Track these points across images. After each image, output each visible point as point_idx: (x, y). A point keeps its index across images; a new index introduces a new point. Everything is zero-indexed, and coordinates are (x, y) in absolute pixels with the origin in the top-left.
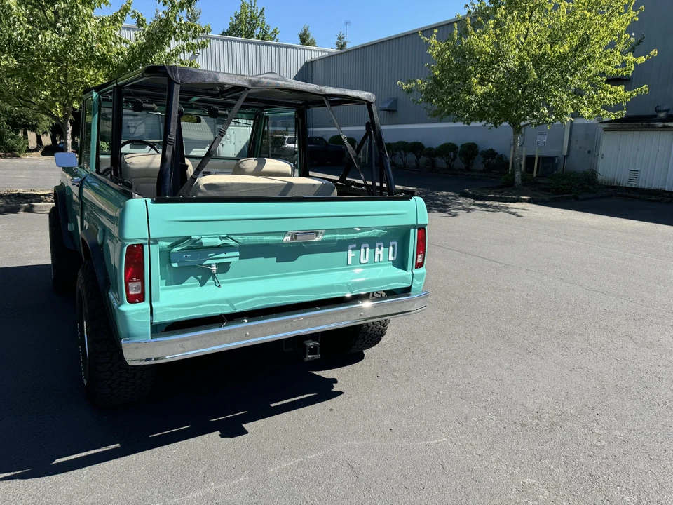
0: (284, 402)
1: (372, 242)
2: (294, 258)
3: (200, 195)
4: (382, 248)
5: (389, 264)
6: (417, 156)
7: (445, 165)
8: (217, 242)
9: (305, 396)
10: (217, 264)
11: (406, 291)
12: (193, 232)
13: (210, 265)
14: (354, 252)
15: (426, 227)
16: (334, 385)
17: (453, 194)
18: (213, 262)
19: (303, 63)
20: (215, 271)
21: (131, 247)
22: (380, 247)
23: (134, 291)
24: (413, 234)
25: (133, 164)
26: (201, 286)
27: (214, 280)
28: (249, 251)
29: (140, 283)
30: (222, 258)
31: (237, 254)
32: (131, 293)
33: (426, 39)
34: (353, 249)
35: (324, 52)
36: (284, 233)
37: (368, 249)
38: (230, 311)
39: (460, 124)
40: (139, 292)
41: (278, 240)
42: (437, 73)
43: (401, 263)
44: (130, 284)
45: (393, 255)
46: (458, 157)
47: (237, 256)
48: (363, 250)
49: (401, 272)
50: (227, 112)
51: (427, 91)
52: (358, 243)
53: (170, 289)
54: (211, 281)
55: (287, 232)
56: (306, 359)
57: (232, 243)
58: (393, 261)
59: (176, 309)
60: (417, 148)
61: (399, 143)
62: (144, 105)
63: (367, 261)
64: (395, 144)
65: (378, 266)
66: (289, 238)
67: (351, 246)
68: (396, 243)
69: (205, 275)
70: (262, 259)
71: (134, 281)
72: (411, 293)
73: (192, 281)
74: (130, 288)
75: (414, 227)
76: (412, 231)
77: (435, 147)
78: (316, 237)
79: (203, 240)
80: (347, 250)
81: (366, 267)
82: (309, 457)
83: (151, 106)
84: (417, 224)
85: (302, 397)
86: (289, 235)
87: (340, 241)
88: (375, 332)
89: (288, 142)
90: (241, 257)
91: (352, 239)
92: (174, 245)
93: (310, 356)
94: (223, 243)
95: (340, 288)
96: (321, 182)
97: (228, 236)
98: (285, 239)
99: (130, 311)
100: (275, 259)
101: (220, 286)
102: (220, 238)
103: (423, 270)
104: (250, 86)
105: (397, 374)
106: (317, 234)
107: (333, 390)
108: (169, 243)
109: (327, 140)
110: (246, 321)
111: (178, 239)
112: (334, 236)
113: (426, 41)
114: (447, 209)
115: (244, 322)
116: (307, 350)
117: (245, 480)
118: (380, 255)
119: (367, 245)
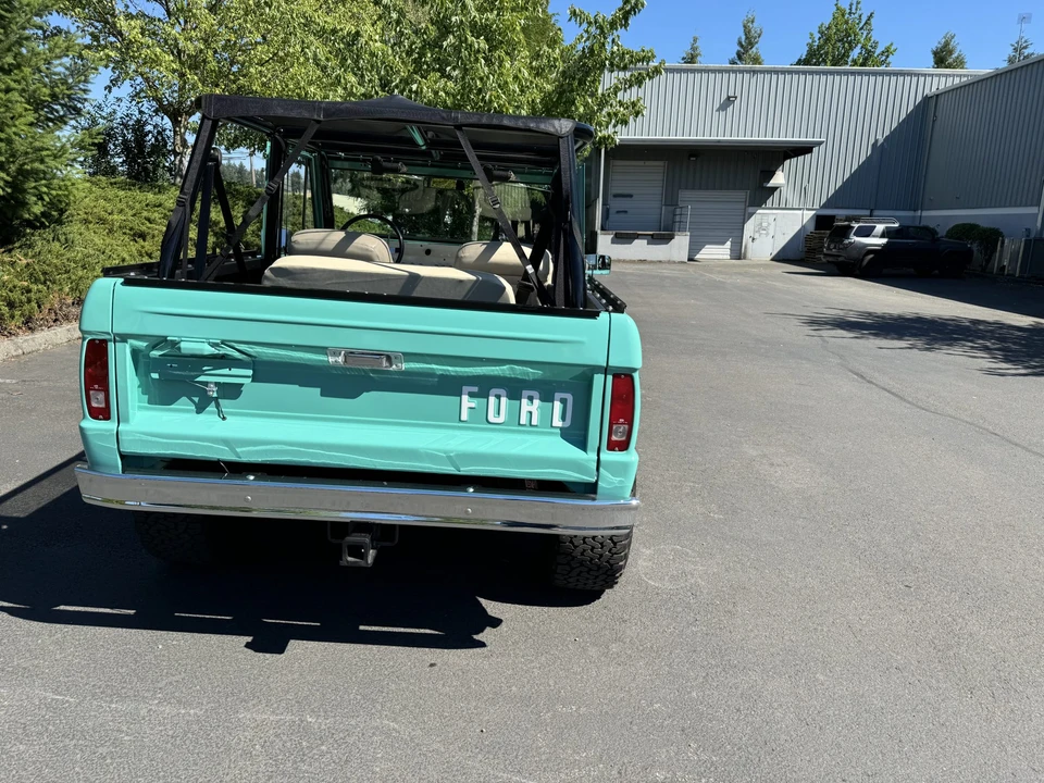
0: (385, 628)
1: (515, 389)
2: (354, 394)
4: (537, 402)
5: (554, 434)
8: (202, 350)
9: (422, 631)
10: (217, 384)
11: (590, 489)
12: (170, 329)
13: (206, 384)
14: (475, 400)
15: (636, 376)
16: (488, 629)
18: (211, 378)
19: (919, 99)
20: (215, 395)
21: (91, 343)
23: (97, 403)
24: (601, 386)
26: (198, 412)
27: (217, 408)
28: (267, 371)
29: (103, 393)
30: (226, 375)
31: (250, 372)
32: (94, 405)
34: (472, 395)
36: (323, 350)
37: (504, 400)
38: (233, 458)
40: (103, 405)
41: (320, 361)
43: (576, 435)
44: (91, 392)
45: (563, 418)
47: (248, 377)
48: (492, 399)
50: (509, 173)
52: (484, 386)
53: (155, 409)
54: (212, 408)
55: (327, 348)
56: (343, 563)
57: (237, 354)
58: (561, 429)
59: (150, 438)
63: (501, 419)
65: (524, 432)
66: (340, 359)
67: (466, 389)
68: (569, 397)
69: (203, 401)
70: (296, 387)
71: (95, 390)
72: (598, 497)
73: (184, 403)
74: (92, 397)
75: (606, 370)
76: (598, 379)
78: (391, 365)
79: (183, 345)
80: (459, 394)
81: (499, 430)
82: (310, 720)
83: (395, 165)
84: (610, 364)
85: (417, 631)
86: (336, 353)
87: (444, 378)
88: (592, 559)
89: (857, 234)
90: (255, 379)
91: (468, 377)
92: (154, 347)
93: (350, 559)
94: (217, 352)
95: (431, 457)
96: (474, 278)
97: (223, 342)
98: (331, 359)
99: (90, 429)
100: (318, 390)
101: (224, 418)
102: (209, 343)
103: (631, 457)
104: (322, 118)
105: (614, 648)
106: (389, 358)
107: (475, 637)
108: (145, 344)
109: (942, 232)
110: (252, 478)
111: (155, 340)
112: (426, 366)
115: (248, 479)
116: (345, 549)
117: (195, 714)
118: (531, 413)
119: (501, 391)
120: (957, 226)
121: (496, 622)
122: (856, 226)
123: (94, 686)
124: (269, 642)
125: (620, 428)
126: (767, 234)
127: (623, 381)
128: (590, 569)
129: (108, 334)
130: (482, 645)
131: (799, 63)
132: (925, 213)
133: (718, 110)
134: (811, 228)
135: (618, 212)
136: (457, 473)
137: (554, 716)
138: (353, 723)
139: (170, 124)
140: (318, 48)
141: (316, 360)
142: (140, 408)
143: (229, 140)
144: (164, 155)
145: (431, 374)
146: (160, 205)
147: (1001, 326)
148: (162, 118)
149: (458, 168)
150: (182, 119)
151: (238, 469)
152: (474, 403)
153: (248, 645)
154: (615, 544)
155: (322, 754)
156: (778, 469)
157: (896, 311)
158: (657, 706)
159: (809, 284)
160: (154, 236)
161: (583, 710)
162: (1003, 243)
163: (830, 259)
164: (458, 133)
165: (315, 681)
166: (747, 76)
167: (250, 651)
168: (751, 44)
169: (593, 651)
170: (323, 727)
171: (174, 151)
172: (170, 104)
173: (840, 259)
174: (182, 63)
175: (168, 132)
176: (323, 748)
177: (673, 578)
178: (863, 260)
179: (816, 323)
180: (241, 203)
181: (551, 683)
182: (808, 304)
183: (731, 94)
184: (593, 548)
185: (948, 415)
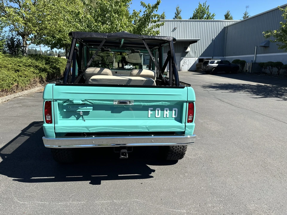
0: (125, 175)
1: (162, 108)
2: (120, 112)
3: (90, 83)
4: (168, 111)
5: (173, 119)
8: (80, 102)
9: (135, 175)
10: (83, 111)
11: (183, 133)
12: (70, 97)
13: (80, 112)
15: (194, 103)
18: (81, 110)
19: (223, 28)
20: (82, 114)
21: (47, 102)
22: (167, 110)
24: (186, 106)
25: (87, 72)
26: (77, 120)
27: (83, 118)
28: (96, 107)
29: (50, 116)
30: (85, 109)
31: (92, 108)
32: (47, 119)
34: (151, 110)
35: (234, 22)
36: (112, 101)
37: (160, 111)
38: (88, 131)
40: (50, 119)
42: (284, 26)
43: (179, 119)
44: (47, 116)
45: (175, 115)
48: (157, 111)
49: (178, 124)
50: (139, 51)
52: (154, 108)
53: (64, 120)
54: (81, 118)
55: (114, 100)
56: (120, 158)
57: (89, 103)
58: (175, 118)
59: (64, 128)
60: (279, 65)
61: (268, 62)
62: (105, 49)
63: (159, 116)
64: (266, 63)
65: (166, 119)
66: (116, 103)
67: (150, 109)
68: (177, 109)
69: (78, 116)
70: (104, 111)
71: (48, 115)
72: (185, 135)
73: (73, 117)
74: (47, 117)
75: (186, 102)
76: (185, 104)
78: (130, 104)
79: (74, 101)
80: (148, 110)
81: (159, 119)
82: (115, 201)
83: (108, 49)
84: (188, 100)
85: (134, 175)
86: (115, 101)
87: (144, 106)
88: (178, 152)
89: (210, 63)
90: (93, 109)
91: (150, 106)
92: (64, 102)
93: (122, 156)
94: (83, 103)
95: (142, 127)
96: (146, 79)
97: (85, 100)
98: (114, 103)
99: (47, 126)
100: (110, 111)
101: (85, 121)
102: (82, 101)
103: (193, 124)
104: (107, 38)
105: (186, 174)
106: (130, 102)
107: (150, 175)
108: (62, 102)
109: (231, 62)
110: (94, 136)
111: (65, 100)
112: (139, 103)
113: (282, 10)
114: (283, 96)
115: (93, 137)
116: (121, 154)
117: (83, 203)
118: (167, 114)
119: (159, 109)
120: (234, 60)
121: (154, 171)
122: (210, 61)
123: (52, 198)
124: (96, 182)
125: (190, 117)
126: (186, 64)
128: (177, 155)
129: (52, 99)
130: (152, 177)
131: (190, 19)
132: (226, 57)
133: (172, 32)
134: (198, 62)
135: (147, 60)
136: (149, 131)
137: (178, 193)
138: (127, 201)
139: (22, 38)
140: (68, 17)
141: (110, 103)
142: (60, 120)
143: (37, 42)
144: (20, 47)
145: (140, 105)
146: (21, 62)
147: (250, 85)
148: (19, 37)
149: (125, 50)
150: (25, 37)
151: (89, 134)
152: (152, 112)
153: (90, 183)
154: (184, 147)
155: (122, 210)
156: (209, 125)
157: (224, 83)
158: (202, 188)
159: (199, 77)
160: (21, 71)
161: (184, 191)
162: (246, 64)
163: (204, 70)
164: (143, 41)
165: (112, 191)
166: (179, 22)
167: (91, 185)
168: (179, 14)
169: (181, 176)
170: (119, 203)
171: (23, 46)
172: (22, 33)
173: (207, 70)
174: (25, 21)
175: (21, 40)
176: (122, 208)
177: (194, 155)
178: (212, 70)
179: (204, 87)
180: (44, 60)
181: (174, 185)
182: (201, 82)
183: (175, 27)
184: (178, 149)
185: (245, 109)
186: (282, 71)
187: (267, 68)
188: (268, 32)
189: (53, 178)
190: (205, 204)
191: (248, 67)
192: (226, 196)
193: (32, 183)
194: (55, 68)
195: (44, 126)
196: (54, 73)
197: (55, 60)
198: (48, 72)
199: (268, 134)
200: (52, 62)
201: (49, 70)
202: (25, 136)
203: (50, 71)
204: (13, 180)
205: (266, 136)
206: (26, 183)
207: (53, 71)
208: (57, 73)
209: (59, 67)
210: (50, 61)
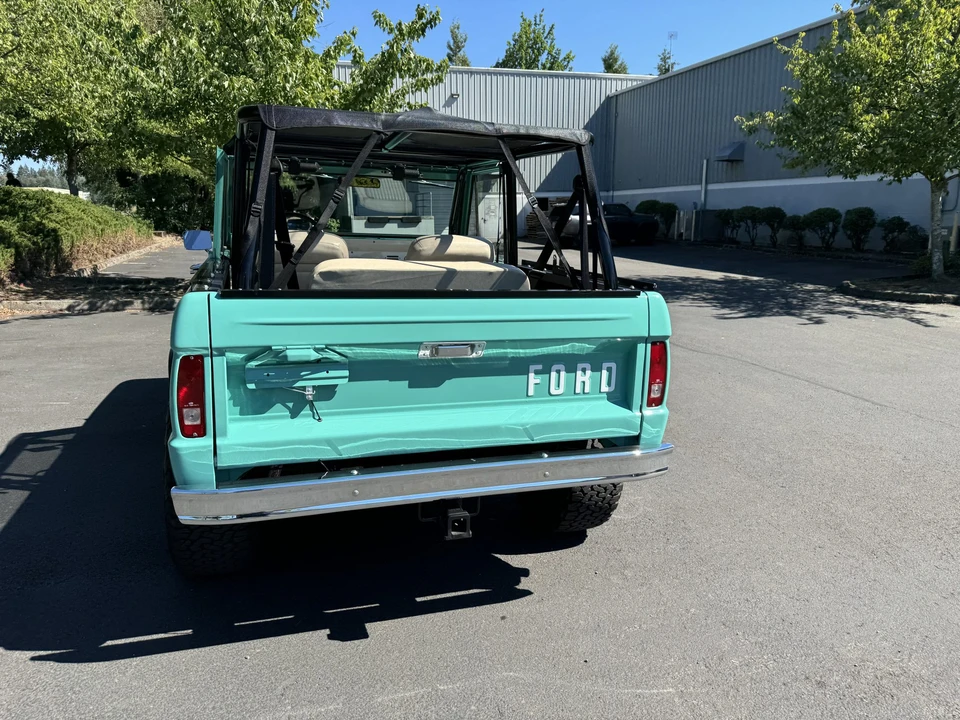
0: (439, 596)
1: (571, 363)
2: (436, 382)
3: (315, 287)
4: (589, 372)
5: (602, 398)
6: (772, 227)
7: (818, 243)
8: (309, 356)
9: (471, 591)
10: (314, 387)
11: (633, 441)
12: (274, 339)
13: (304, 388)
14: (540, 377)
15: (667, 342)
16: (523, 579)
17: (823, 288)
18: (308, 383)
19: (603, 99)
20: (312, 398)
21: (186, 359)
22: (584, 370)
23: (191, 421)
24: (643, 353)
26: (292, 417)
27: (312, 410)
28: (361, 370)
29: (199, 409)
30: (323, 378)
31: (346, 373)
32: (187, 423)
33: (786, 49)
34: (537, 373)
35: (637, 80)
36: (418, 345)
37: (563, 374)
38: (333, 456)
39: (838, 179)
40: (198, 422)
41: (410, 355)
42: (796, 101)
43: (622, 396)
44: (185, 410)
45: (609, 384)
46: (841, 231)
47: (345, 377)
48: (554, 375)
49: (620, 412)
50: (417, 172)
51: (781, 128)
52: (546, 364)
53: (248, 420)
54: (307, 411)
55: (421, 343)
56: (448, 538)
57: (337, 357)
58: (607, 393)
59: (250, 449)
60: (773, 216)
61: (746, 209)
62: (302, 165)
63: (561, 391)
64: (738, 210)
65: (581, 400)
66: (428, 353)
67: (532, 368)
68: (613, 365)
69: (298, 404)
70: (386, 382)
71: (189, 407)
72: (639, 446)
73: (279, 410)
74: (185, 416)
75: (645, 340)
76: (641, 347)
77: (802, 215)
78: (472, 353)
79: (288, 353)
81: (559, 401)
82: (442, 688)
83: (312, 165)
84: (651, 335)
85: (467, 592)
86: (426, 348)
87: (515, 360)
88: (597, 503)
90: (351, 378)
91: (535, 357)
92: (250, 358)
93: (453, 533)
94: (321, 356)
95: (511, 431)
96: (502, 270)
97: (327, 347)
98: (421, 353)
99: (186, 448)
100: (407, 383)
101: (319, 420)
102: (314, 349)
103: (662, 410)
104: (381, 129)
105: (628, 573)
106: (472, 347)
107: (517, 587)
108: (243, 356)
109: (633, 208)
110: (355, 472)
111: (254, 350)
112: (502, 351)
113: (785, 52)
114: (806, 312)
115: (352, 474)
116: (450, 524)
117: (336, 709)
118: (584, 382)
119: (561, 367)
120: (642, 204)
121: (525, 573)
123: (214, 708)
124: (349, 629)
125: (655, 387)
126: (495, 215)
127: (659, 347)
128: (593, 512)
129: (206, 349)
130: (527, 593)
132: (616, 193)
133: (444, 106)
136: (532, 442)
137: (628, 637)
138: (479, 681)
141: (406, 355)
142: (233, 420)
145: (504, 358)
149: (370, 167)
152: (538, 379)
153: (330, 637)
158: (693, 610)
162: (679, 214)
164: (501, 142)
165: (417, 654)
166: (466, 76)
167: (332, 642)
168: (459, 48)
169: (615, 579)
170: (458, 691)
181: (605, 611)
183: (454, 92)
184: (599, 493)
185: (715, 354)
186: (782, 235)
187: (739, 226)
188: (751, 116)
189: (188, 636)
190: (721, 659)
191: (683, 224)
192: (770, 628)
193: (115, 662)
194: (39, 230)
195: (175, 449)
196: (40, 251)
197: (34, 202)
198: (17, 246)
199: (808, 427)
200: (22, 207)
201: (20, 240)
202: (10, 491)
203: (24, 240)
204: (33, 659)
205: (804, 432)
206: (91, 665)
207: (34, 243)
208: (48, 248)
209: (52, 225)
210: (13, 205)
